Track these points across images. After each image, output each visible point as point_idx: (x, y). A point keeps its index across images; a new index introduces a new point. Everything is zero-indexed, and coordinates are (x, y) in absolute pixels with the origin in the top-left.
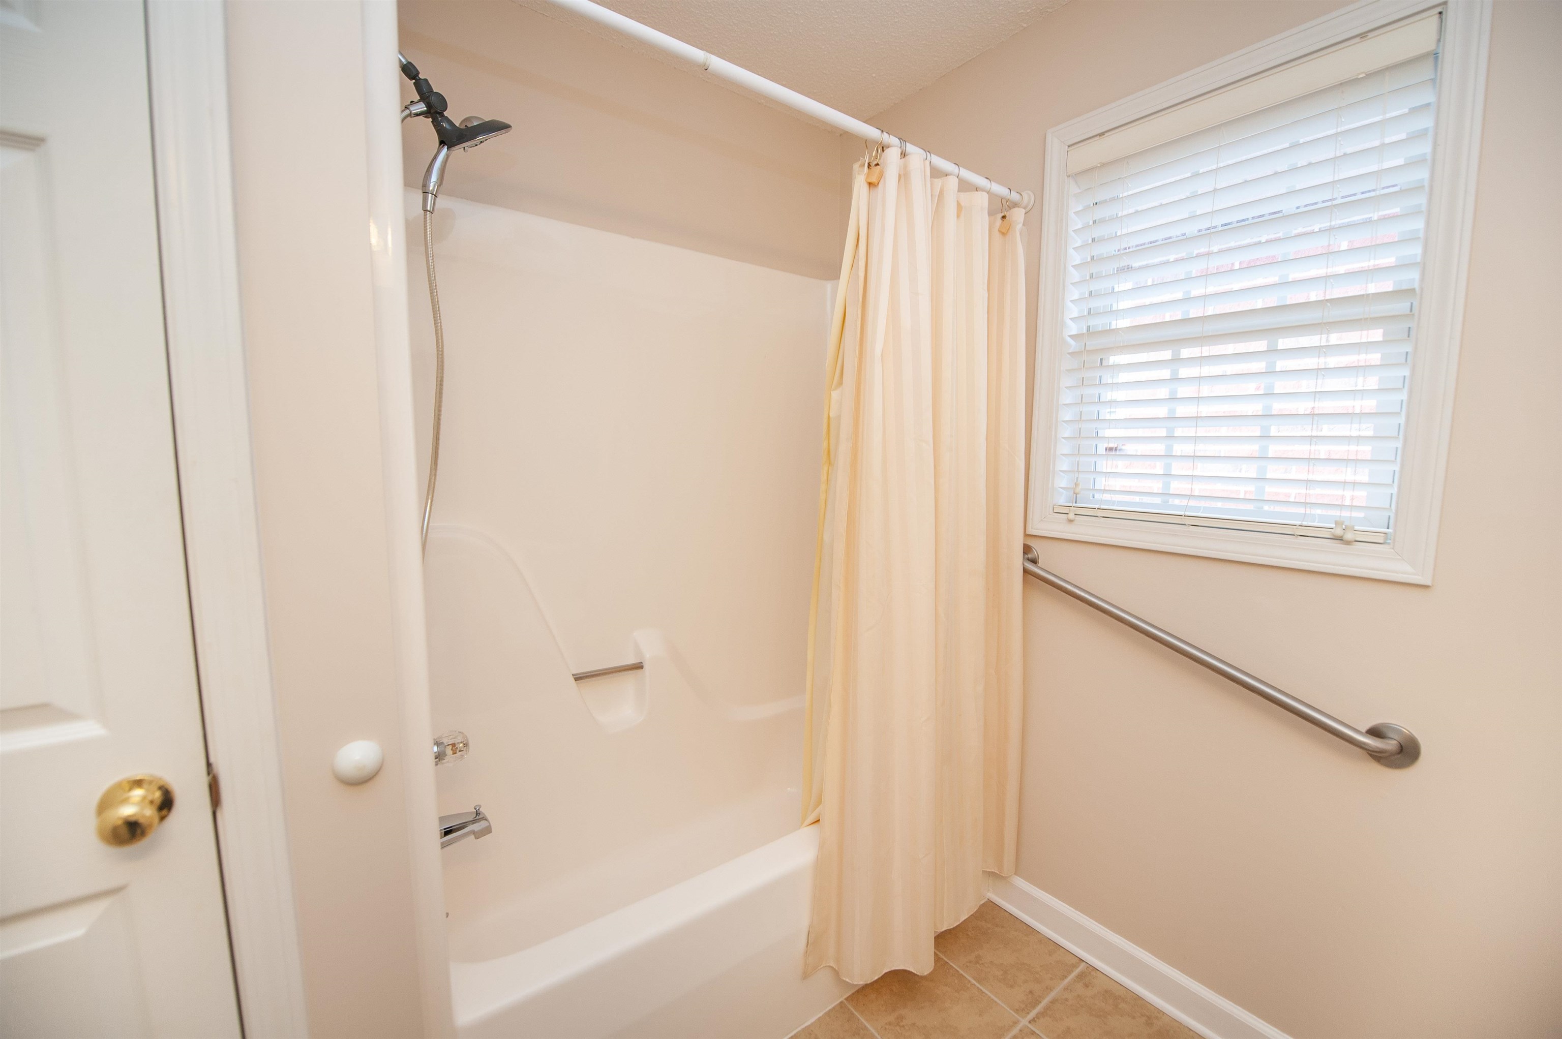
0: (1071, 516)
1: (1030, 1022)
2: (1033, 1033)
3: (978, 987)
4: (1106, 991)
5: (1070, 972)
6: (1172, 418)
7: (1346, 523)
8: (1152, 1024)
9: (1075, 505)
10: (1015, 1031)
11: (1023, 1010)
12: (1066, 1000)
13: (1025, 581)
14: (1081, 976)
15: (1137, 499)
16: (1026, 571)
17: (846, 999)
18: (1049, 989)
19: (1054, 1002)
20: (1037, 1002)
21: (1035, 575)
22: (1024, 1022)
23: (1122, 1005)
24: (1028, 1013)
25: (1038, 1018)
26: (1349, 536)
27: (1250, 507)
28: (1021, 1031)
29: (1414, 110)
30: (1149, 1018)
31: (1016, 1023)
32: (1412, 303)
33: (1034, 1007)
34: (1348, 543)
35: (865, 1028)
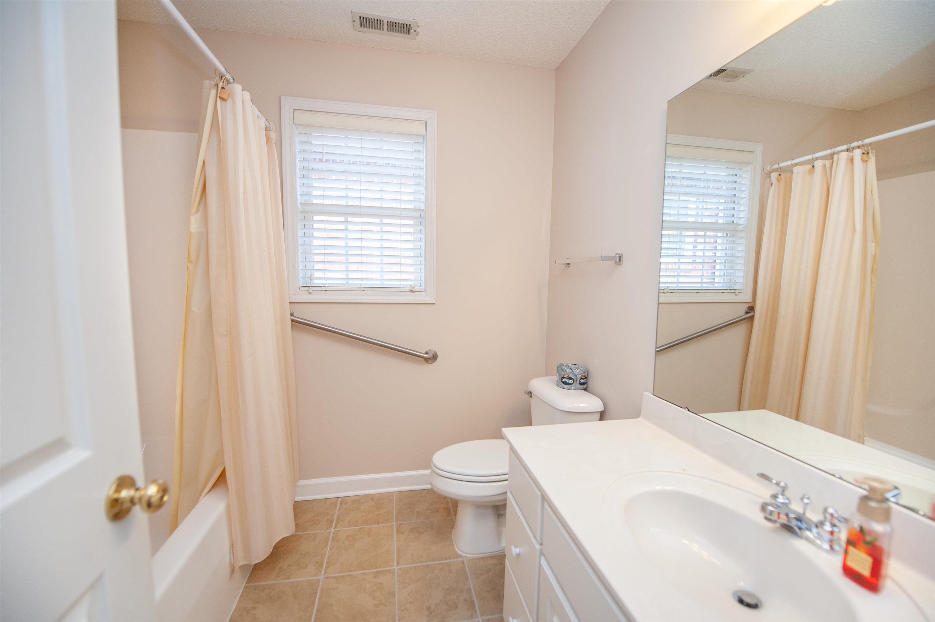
0: (311, 291)
1: (335, 529)
2: (339, 531)
3: (306, 534)
4: (353, 501)
5: (337, 504)
6: (347, 246)
7: (413, 286)
8: (374, 499)
9: (306, 286)
10: (332, 535)
11: (329, 527)
12: (342, 513)
13: (292, 326)
14: (342, 503)
15: (336, 282)
16: (292, 320)
17: (246, 583)
18: (333, 514)
19: (338, 517)
20: (332, 521)
21: (296, 321)
22: (332, 530)
23: (361, 501)
24: (332, 527)
25: (337, 525)
26: (414, 290)
27: (379, 282)
28: (333, 534)
29: (416, 151)
30: (372, 498)
31: (330, 533)
32: (420, 214)
33: (333, 523)
34: (414, 292)
35: (267, 585)
